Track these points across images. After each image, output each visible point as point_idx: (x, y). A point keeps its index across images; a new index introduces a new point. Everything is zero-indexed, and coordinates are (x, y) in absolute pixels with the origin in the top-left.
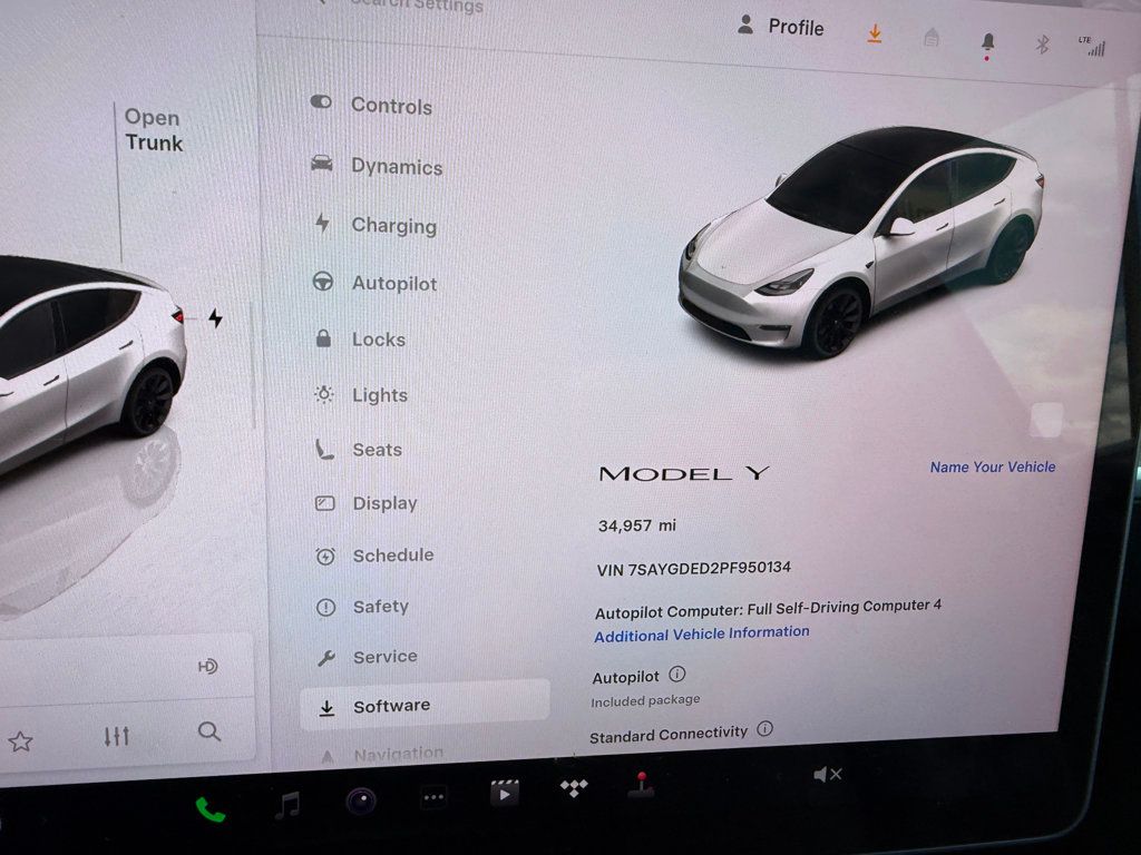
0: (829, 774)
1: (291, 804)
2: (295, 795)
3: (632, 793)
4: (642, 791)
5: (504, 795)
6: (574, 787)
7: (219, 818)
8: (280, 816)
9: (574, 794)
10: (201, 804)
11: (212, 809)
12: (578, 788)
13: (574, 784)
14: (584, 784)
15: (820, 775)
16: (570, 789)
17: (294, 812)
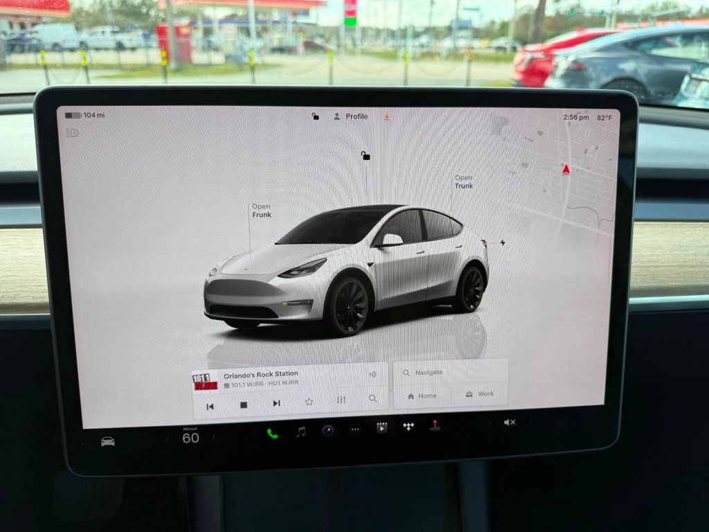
0: (510, 422)
1: (302, 432)
2: (304, 428)
3: (431, 429)
4: (436, 428)
5: (382, 429)
6: (408, 426)
7: (275, 437)
8: (298, 436)
9: (409, 429)
10: (269, 431)
11: (273, 433)
12: (410, 427)
13: (409, 425)
14: (412, 425)
15: (507, 422)
16: (407, 427)
17: (303, 435)
